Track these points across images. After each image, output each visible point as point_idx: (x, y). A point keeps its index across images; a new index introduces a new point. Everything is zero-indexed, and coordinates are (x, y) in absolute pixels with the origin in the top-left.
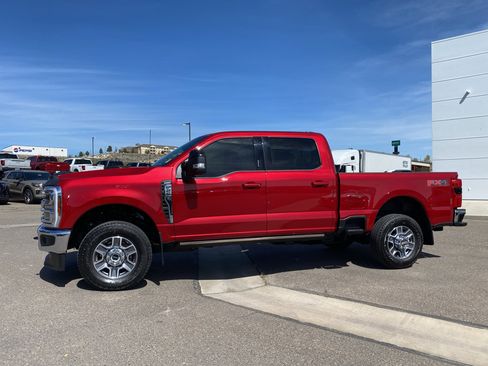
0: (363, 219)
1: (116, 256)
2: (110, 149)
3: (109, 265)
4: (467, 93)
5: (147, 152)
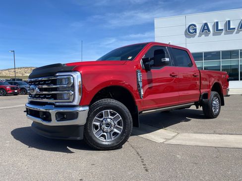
1: (108, 124)
3: (104, 132)
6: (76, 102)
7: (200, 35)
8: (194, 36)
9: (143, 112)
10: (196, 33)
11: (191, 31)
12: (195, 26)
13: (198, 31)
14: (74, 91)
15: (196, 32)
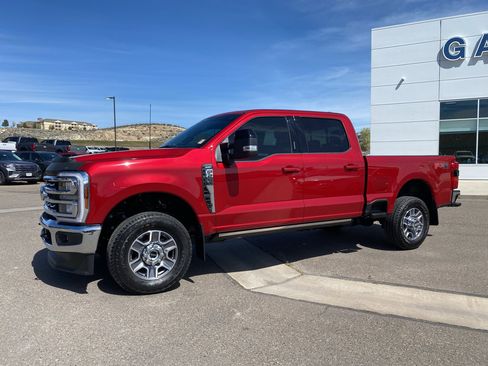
0: (386, 202)
1: (154, 254)
2: (6, 123)
3: (145, 264)
4: (403, 80)
5: (52, 128)
6: (81, 219)
7: (473, 62)
8: (458, 64)
9: (220, 235)
10: (463, 56)
11: (452, 53)
12: (462, 41)
13: (468, 54)
14: (77, 201)
15: (462, 54)
